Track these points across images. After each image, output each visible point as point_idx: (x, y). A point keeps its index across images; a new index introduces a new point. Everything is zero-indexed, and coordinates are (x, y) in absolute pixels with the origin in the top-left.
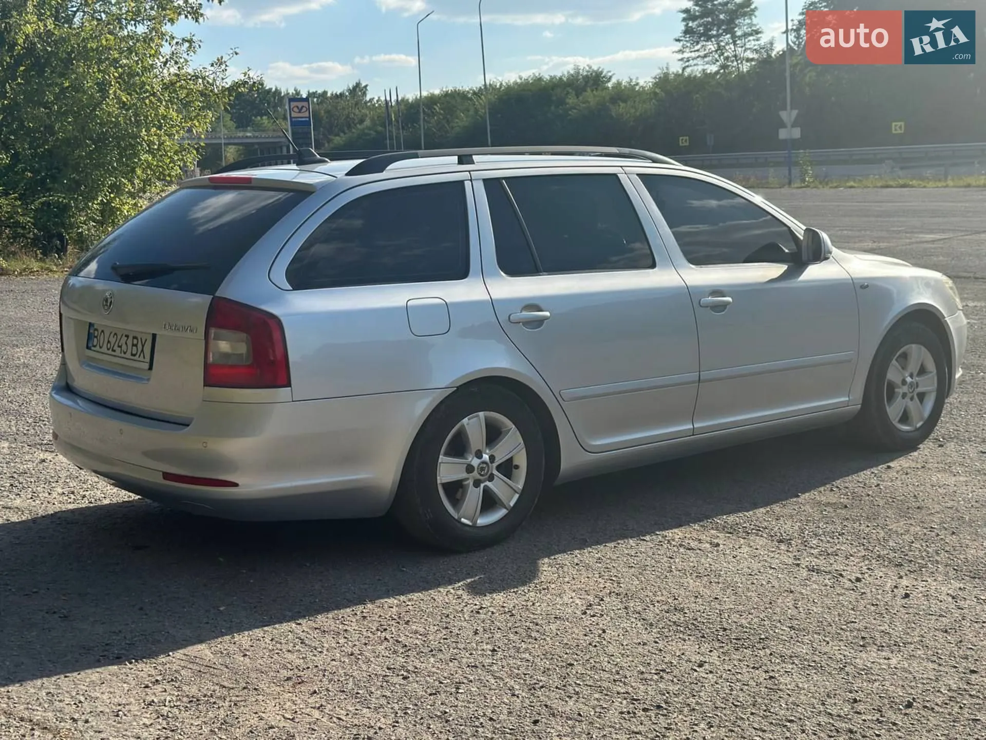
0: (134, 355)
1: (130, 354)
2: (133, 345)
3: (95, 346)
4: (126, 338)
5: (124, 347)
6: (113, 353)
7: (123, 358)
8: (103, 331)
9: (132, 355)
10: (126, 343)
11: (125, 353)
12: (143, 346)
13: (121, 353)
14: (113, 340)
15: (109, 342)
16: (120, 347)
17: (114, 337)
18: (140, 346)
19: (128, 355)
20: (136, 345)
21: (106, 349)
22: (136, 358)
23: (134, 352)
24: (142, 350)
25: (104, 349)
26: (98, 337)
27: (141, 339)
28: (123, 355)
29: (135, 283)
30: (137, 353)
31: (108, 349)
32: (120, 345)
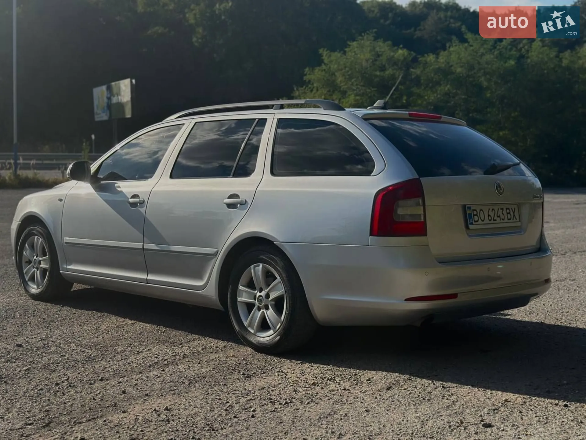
0: (510, 219)
1: (507, 219)
2: (508, 213)
3: (477, 221)
4: (502, 210)
5: (502, 217)
6: (495, 222)
7: (503, 223)
8: (481, 210)
9: (508, 219)
10: (503, 214)
11: (503, 220)
12: (514, 213)
13: (500, 220)
14: (492, 214)
15: (489, 216)
16: (499, 217)
17: (492, 211)
18: (512, 213)
19: (506, 220)
20: (509, 213)
21: (488, 221)
22: (511, 221)
23: (509, 218)
24: (514, 215)
25: (486, 221)
26: (478, 215)
27: (512, 209)
28: (502, 221)
29: (497, 174)
30: (511, 217)
31: (490, 220)
32: (498, 215)
